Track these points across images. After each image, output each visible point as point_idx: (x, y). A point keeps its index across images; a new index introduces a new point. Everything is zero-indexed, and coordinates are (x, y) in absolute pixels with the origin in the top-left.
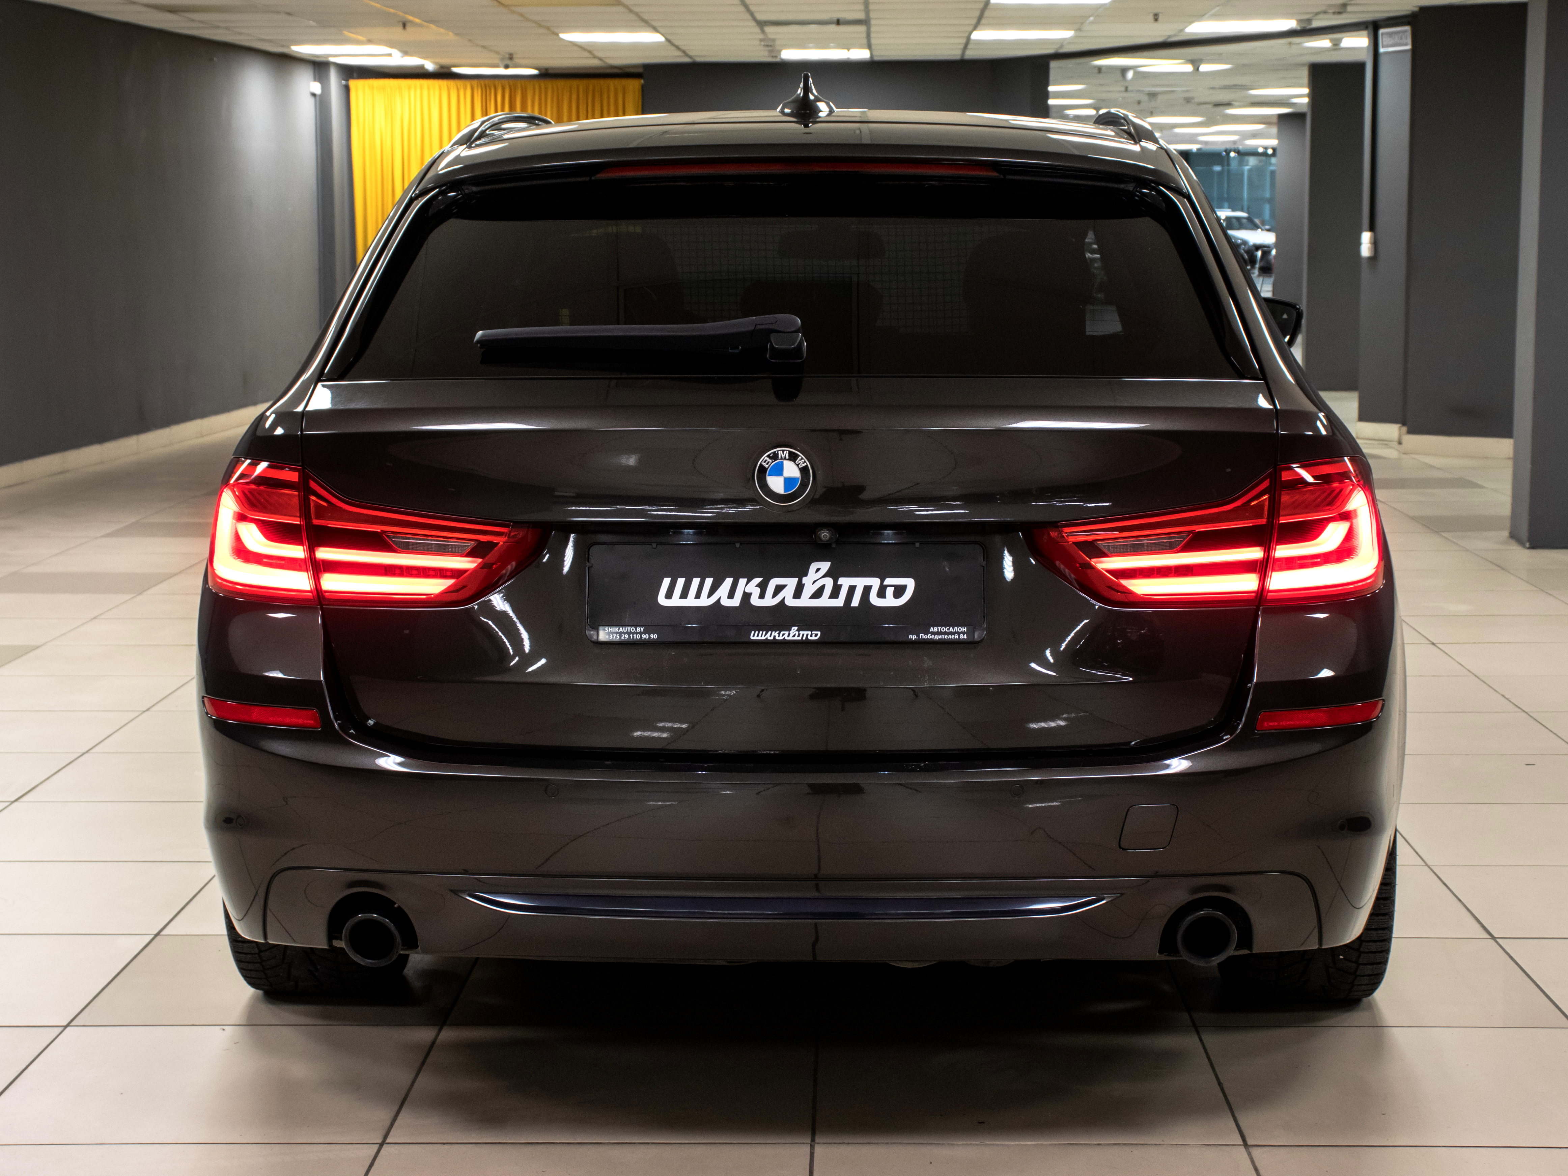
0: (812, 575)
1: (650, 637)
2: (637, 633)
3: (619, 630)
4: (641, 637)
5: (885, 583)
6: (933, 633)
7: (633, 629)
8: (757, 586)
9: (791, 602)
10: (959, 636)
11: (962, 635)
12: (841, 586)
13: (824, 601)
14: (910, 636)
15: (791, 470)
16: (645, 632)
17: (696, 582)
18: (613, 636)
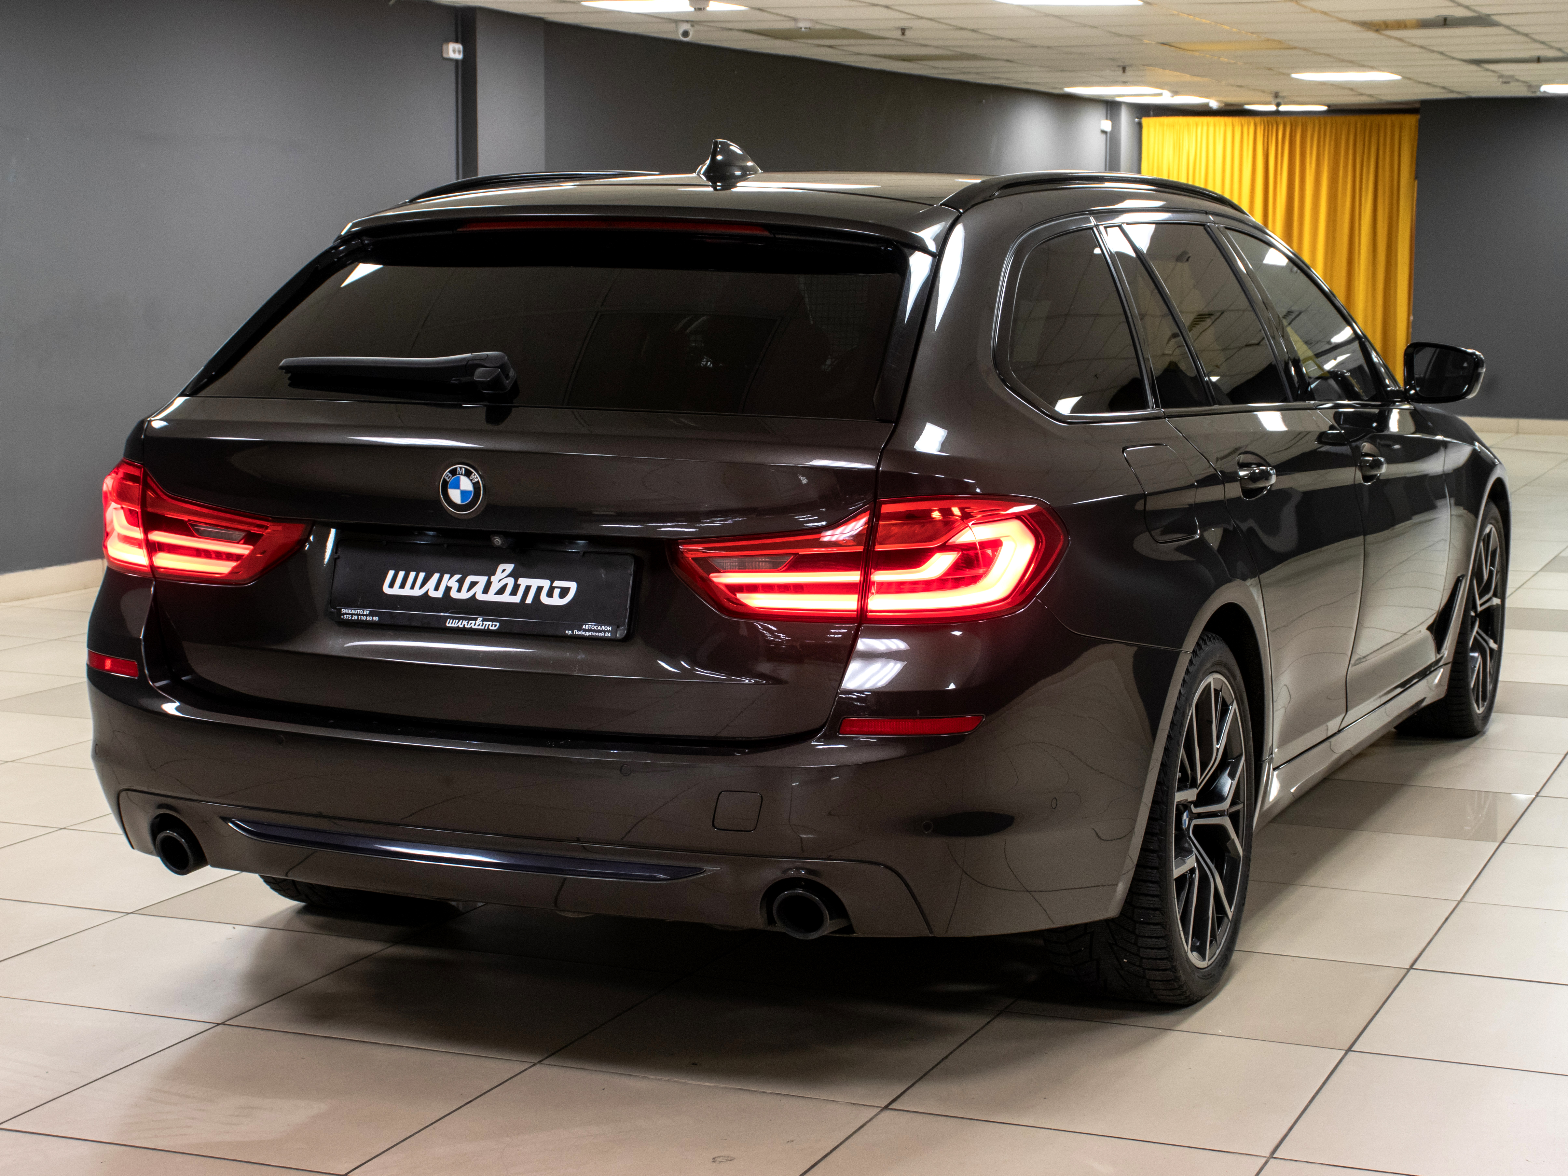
0: (499, 574)
1: (373, 619)
2: (363, 615)
3: (351, 611)
4: (366, 619)
5: (554, 585)
6: (585, 630)
7: (360, 611)
8: (456, 581)
9: (481, 597)
10: (605, 634)
11: (607, 633)
12: (520, 585)
13: (506, 598)
14: (567, 632)
15: (466, 484)
16: (369, 615)
17: (412, 575)
18: (347, 617)
